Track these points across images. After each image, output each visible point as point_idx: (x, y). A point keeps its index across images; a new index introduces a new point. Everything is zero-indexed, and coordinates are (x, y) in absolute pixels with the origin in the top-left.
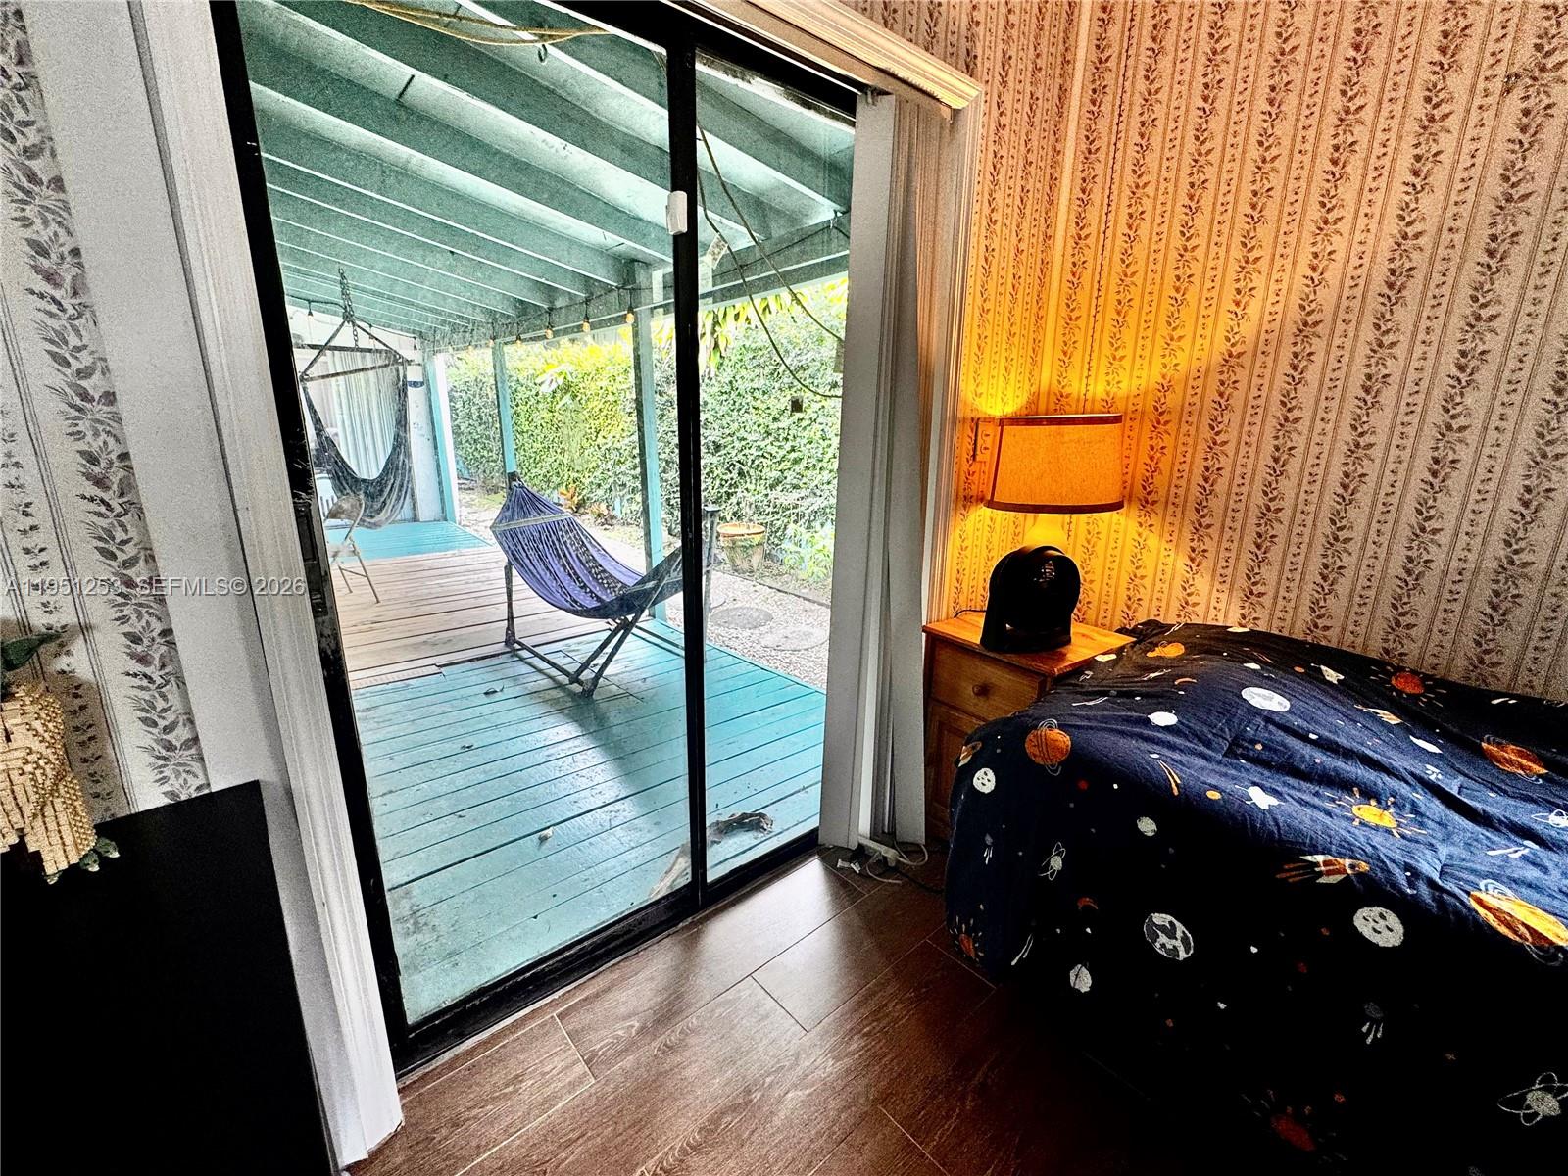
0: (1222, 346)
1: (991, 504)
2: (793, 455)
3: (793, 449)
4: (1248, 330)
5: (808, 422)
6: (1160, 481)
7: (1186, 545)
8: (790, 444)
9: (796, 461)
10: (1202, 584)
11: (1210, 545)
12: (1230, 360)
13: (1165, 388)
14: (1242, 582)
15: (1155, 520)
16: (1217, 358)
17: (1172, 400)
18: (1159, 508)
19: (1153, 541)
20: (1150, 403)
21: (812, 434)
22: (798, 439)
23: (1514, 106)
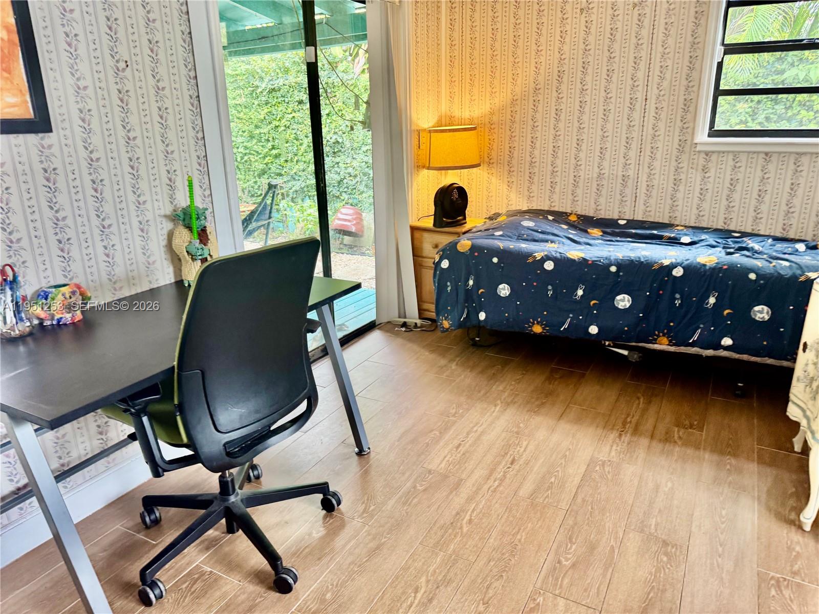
0: (510, 96)
1: (429, 168)
2: (274, 152)
3: (273, 148)
4: (518, 90)
5: (283, 128)
6: (494, 154)
7: (506, 180)
8: (270, 144)
9: (277, 156)
10: (513, 196)
12: (514, 102)
13: (492, 114)
14: (526, 193)
15: (494, 171)
16: (509, 101)
17: (495, 119)
18: (495, 165)
19: (494, 180)
20: (487, 120)
21: (288, 136)
22: (277, 141)
23: (583, 20)
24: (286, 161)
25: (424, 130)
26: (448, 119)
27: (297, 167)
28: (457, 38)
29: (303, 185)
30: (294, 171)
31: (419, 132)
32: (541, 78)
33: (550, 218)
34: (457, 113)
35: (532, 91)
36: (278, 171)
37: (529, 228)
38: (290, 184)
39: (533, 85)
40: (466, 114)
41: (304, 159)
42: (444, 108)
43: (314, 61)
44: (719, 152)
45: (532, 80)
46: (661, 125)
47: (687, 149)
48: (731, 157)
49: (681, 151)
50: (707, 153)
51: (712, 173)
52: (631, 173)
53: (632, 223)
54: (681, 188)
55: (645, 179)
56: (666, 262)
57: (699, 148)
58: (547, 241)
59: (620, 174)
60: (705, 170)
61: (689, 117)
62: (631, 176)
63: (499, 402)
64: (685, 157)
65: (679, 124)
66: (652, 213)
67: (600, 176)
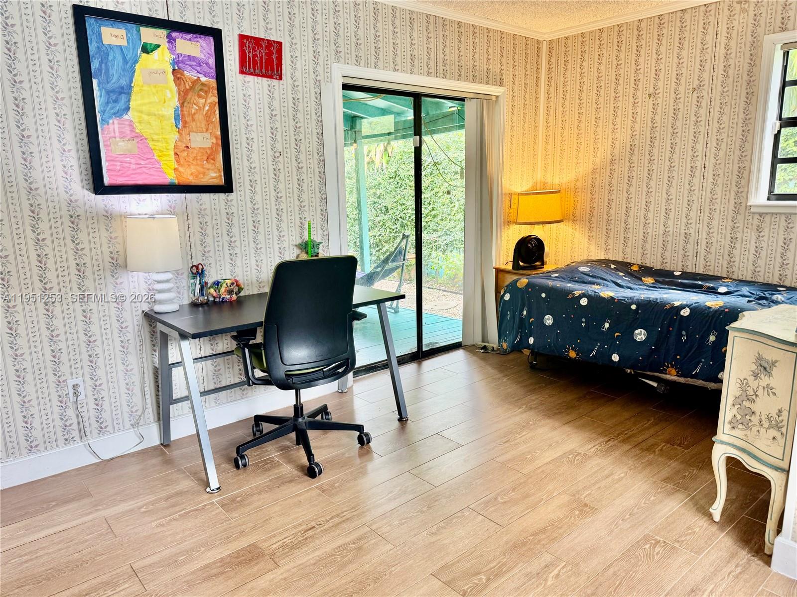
0: (591, 166)
1: (516, 223)
2: (433, 212)
3: (433, 210)
4: (598, 161)
5: (441, 194)
6: (577, 213)
7: (587, 233)
8: (431, 206)
9: (435, 216)
10: (593, 248)
11: (594, 234)
12: (594, 171)
13: (577, 180)
14: (604, 246)
15: (577, 226)
16: (590, 171)
17: (579, 184)
18: (578, 222)
19: (577, 234)
20: (573, 186)
21: (444, 200)
22: (436, 204)
23: (651, 103)
24: (442, 220)
25: (515, 194)
26: (542, 184)
27: (449, 224)
28: (552, 122)
29: (453, 238)
30: (447, 228)
31: (511, 195)
32: (616, 152)
33: (613, 266)
34: (549, 179)
35: (609, 161)
36: (435, 228)
37: (582, 273)
38: (442, 239)
39: (609, 157)
40: (557, 181)
41: (454, 219)
42: (539, 176)
43: (418, 145)
44: (772, 214)
45: (609, 153)
46: (718, 190)
47: (742, 210)
48: (783, 218)
49: (737, 212)
50: (761, 215)
51: (765, 233)
52: (692, 231)
53: (685, 275)
54: (738, 246)
55: (704, 237)
56: (677, 304)
57: (753, 210)
58: (594, 283)
59: (683, 231)
60: (759, 230)
61: (743, 182)
62: (693, 234)
63: (524, 407)
64: (740, 218)
65: (734, 188)
66: (712, 268)
67: (666, 233)
